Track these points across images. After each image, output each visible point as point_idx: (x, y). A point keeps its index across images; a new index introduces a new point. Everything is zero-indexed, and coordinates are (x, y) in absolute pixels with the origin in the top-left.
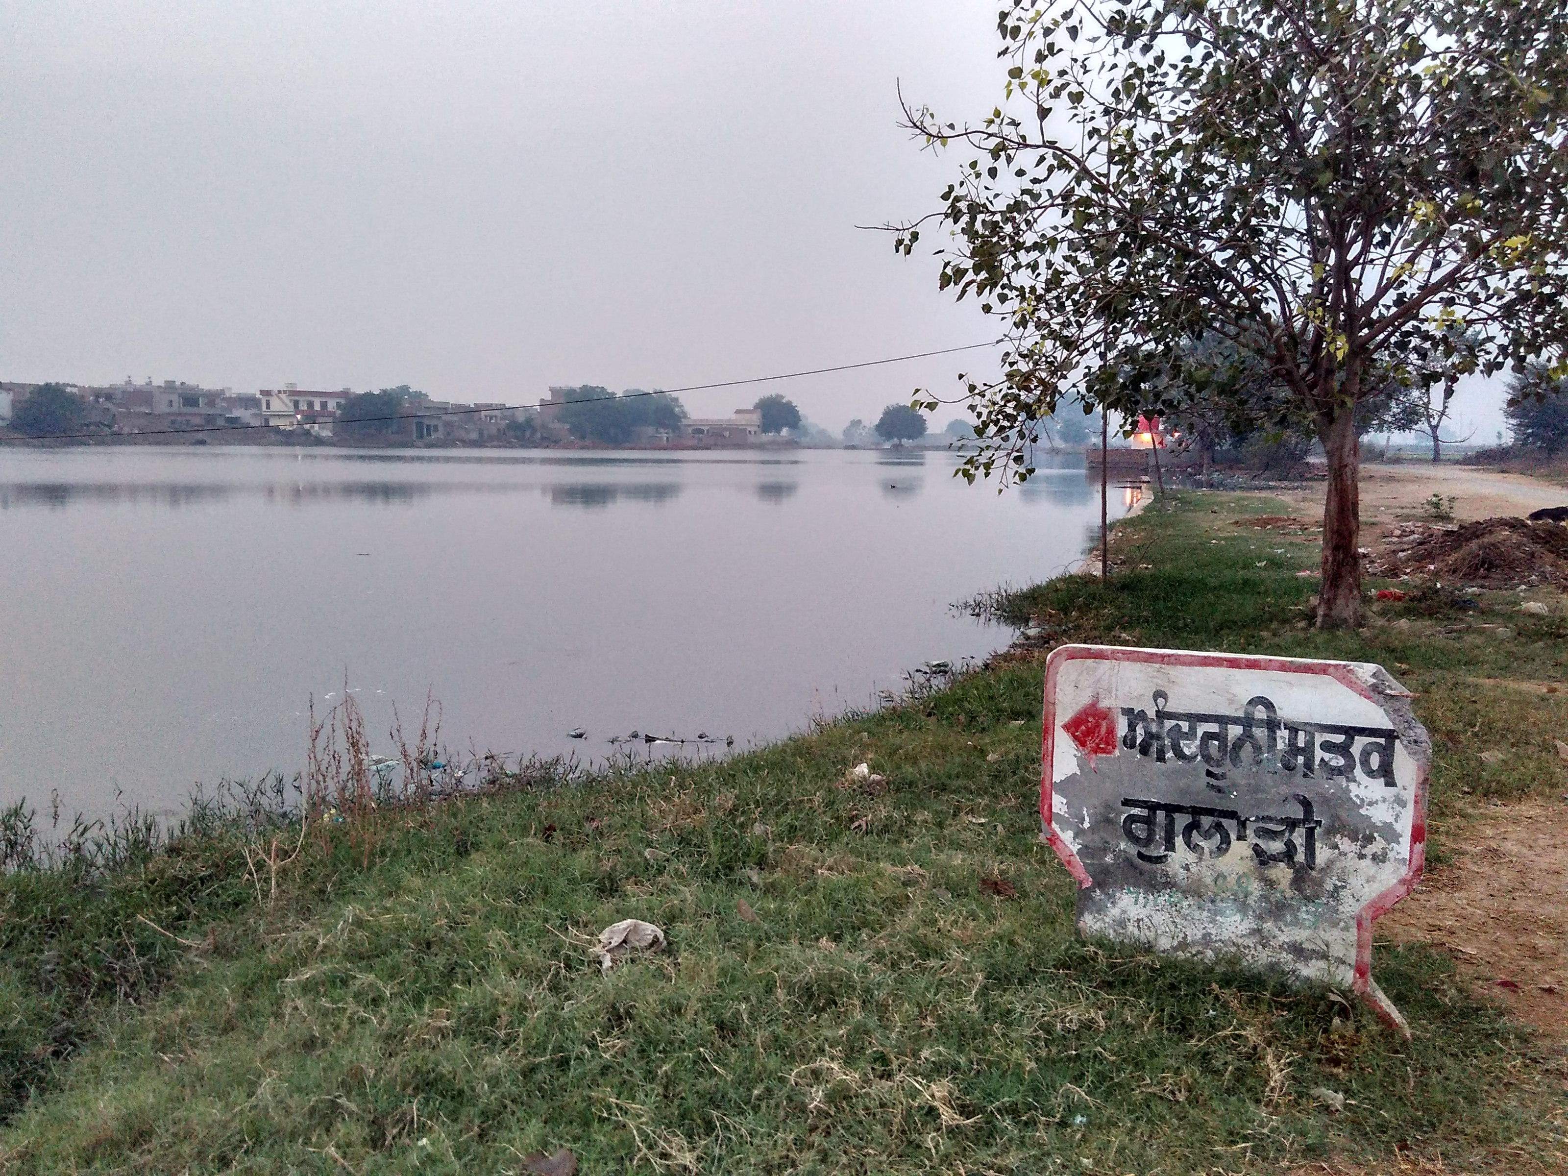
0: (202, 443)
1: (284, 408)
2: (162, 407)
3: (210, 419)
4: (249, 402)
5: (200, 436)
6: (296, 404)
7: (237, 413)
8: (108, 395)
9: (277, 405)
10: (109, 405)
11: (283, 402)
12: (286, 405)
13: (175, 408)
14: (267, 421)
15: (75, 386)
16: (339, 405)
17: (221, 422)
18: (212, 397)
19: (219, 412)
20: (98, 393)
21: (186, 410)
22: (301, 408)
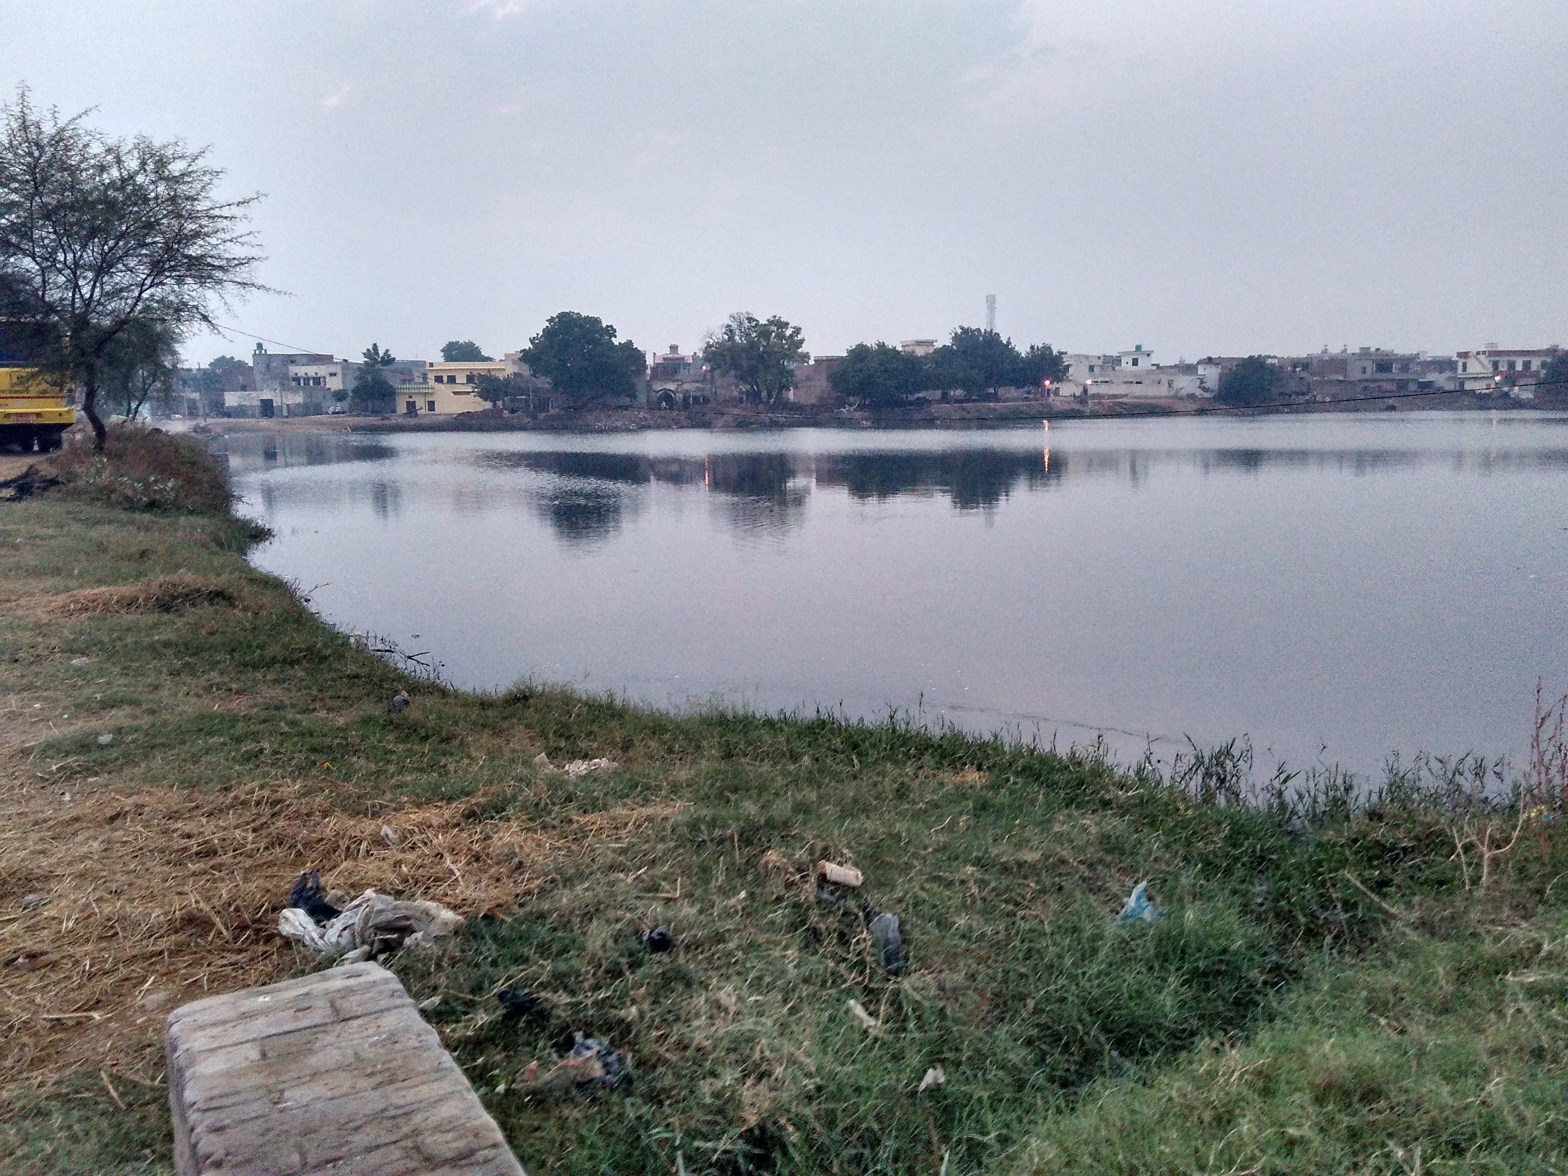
0: (1392, 408)
1: (1481, 370)
2: (1355, 375)
3: (1402, 385)
4: (1444, 365)
5: (1391, 401)
6: (1495, 365)
7: (1431, 377)
8: (1305, 364)
9: (1474, 368)
10: (1304, 374)
11: (1480, 362)
12: (1484, 367)
13: (1368, 375)
14: (1462, 384)
15: (1275, 357)
16: (1544, 365)
17: (1413, 387)
18: (1407, 362)
19: (1411, 377)
20: (1296, 363)
21: (1379, 376)
22: (1500, 369)
